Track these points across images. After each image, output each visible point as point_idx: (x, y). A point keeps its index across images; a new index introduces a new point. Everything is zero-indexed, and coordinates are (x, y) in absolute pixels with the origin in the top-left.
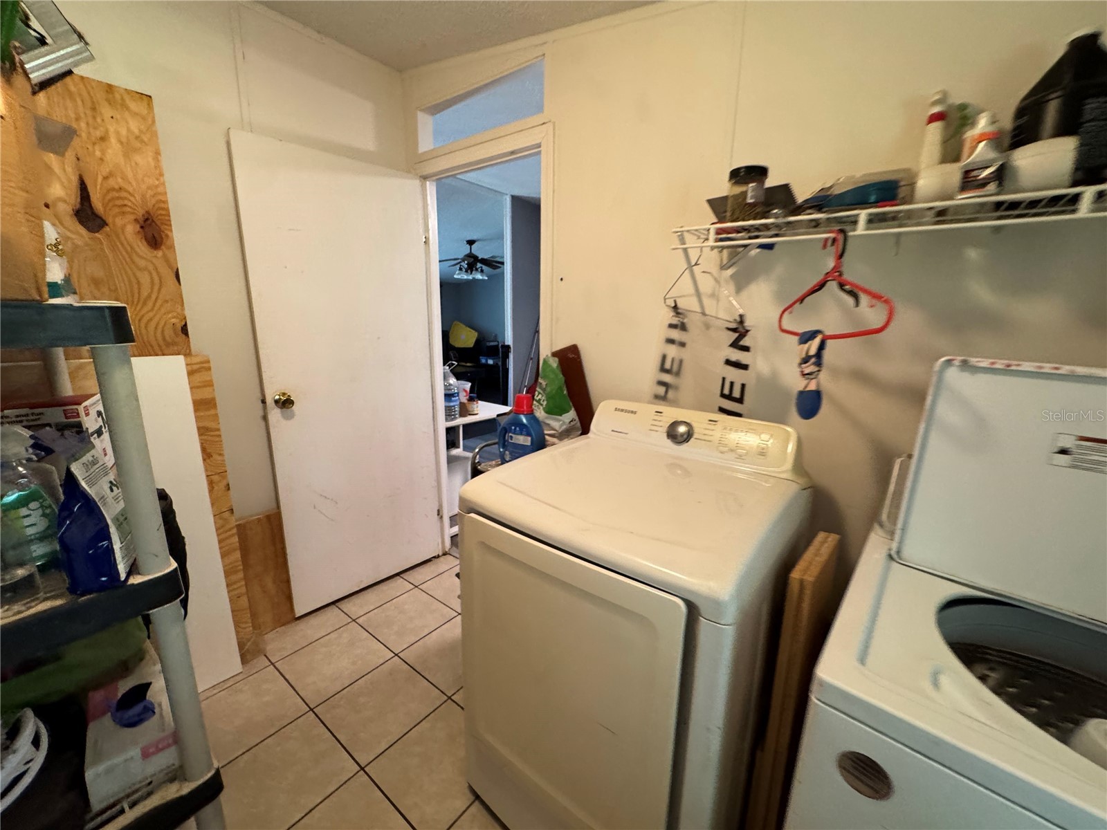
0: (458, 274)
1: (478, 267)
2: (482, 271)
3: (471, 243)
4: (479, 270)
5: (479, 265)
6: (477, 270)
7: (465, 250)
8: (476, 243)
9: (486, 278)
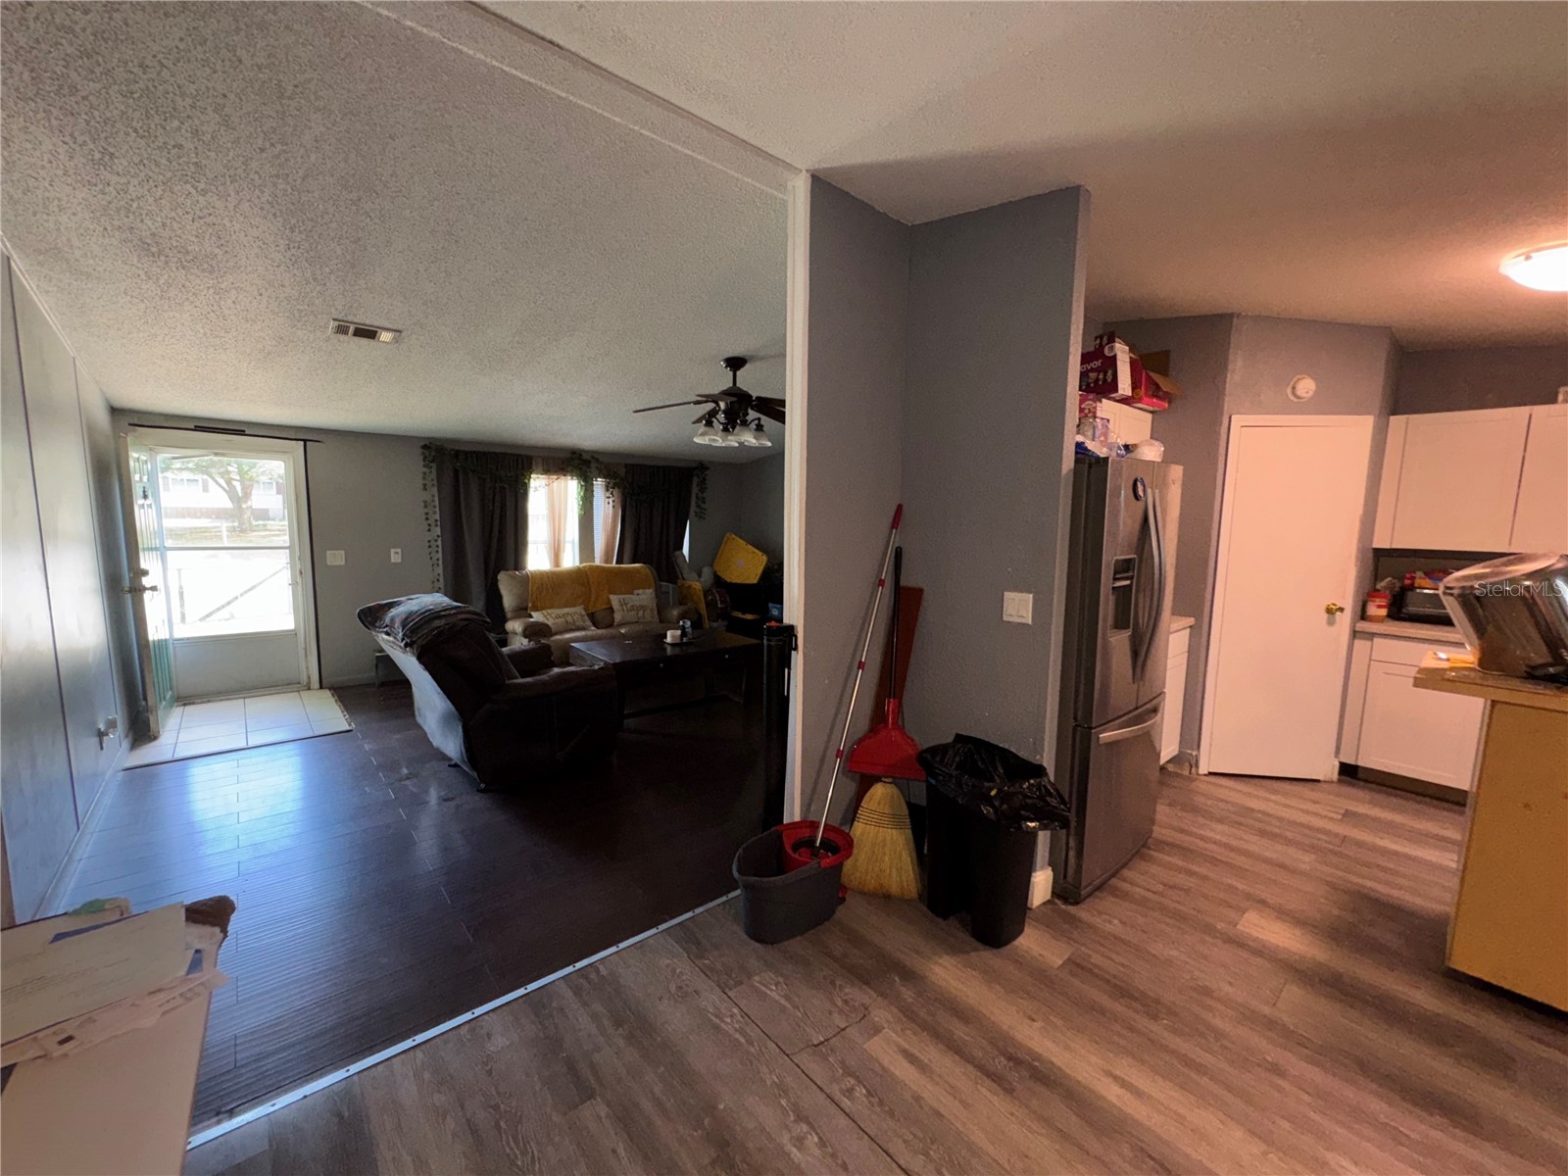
0: (702, 434)
1: (749, 418)
2: (759, 428)
3: (735, 363)
4: (753, 426)
5: (752, 414)
6: (745, 423)
7: (723, 381)
8: (747, 366)
9: (769, 444)
